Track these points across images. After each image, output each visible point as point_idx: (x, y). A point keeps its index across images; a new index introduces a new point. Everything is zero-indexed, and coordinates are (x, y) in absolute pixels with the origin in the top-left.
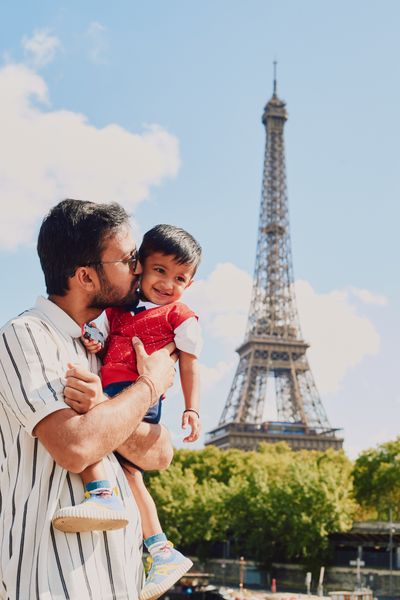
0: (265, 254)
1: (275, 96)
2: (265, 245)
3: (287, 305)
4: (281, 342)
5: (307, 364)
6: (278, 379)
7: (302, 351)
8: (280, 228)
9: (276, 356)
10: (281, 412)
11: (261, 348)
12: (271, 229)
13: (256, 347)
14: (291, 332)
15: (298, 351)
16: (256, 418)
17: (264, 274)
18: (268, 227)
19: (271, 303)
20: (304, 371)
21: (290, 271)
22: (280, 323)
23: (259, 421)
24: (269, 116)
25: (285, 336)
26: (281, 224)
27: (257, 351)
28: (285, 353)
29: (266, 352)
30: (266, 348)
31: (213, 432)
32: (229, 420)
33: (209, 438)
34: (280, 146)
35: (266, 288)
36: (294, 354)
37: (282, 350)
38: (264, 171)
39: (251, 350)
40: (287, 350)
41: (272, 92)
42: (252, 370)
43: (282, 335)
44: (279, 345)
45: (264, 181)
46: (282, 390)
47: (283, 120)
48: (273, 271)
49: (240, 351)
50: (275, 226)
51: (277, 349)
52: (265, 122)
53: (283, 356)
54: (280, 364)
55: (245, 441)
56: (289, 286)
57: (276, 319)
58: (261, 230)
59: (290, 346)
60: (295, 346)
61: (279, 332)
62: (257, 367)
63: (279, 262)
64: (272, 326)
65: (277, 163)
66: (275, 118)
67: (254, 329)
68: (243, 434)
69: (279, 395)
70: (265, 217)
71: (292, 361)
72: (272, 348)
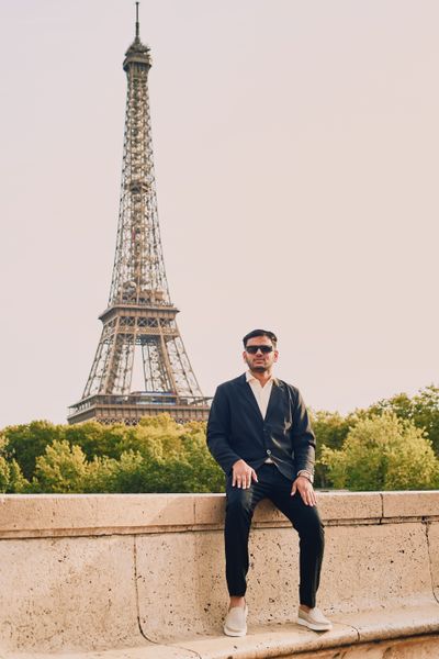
0: (129, 213)
1: (137, 39)
2: (130, 203)
3: (154, 267)
4: (148, 307)
5: (176, 331)
6: (145, 347)
7: (171, 316)
8: (145, 185)
9: (143, 322)
10: (149, 382)
11: (127, 314)
12: (135, 186)
13: (122, 313)
14: (159, 296)
15: (166, 316)
16: (123, 389)
17: (128, 235)
18: (131, 184)
19: (136, 265)
20: (174, 338)
21: (156, 230)
22: (147, 287)
23: (126, 392)
24: (131, 63)
25: (153, 300)
26: (146, 180)
27: (123, 318)
28: (153, 319)
29: (132, 318)
30: (133, 314)
31: (77, 406)
32: (94, 392)
33: (73, 412)
34: (145, 94)
35: (130, 250)
36: (162, 320)
37: (150, 315)
38: (126, 123)
39: (117, 316)
40: (155, 315)
41: (134, 36)
42: (118, 337)
43: (149, 300)
44: (147, 310)
45: (126, 134)
46: (150, 359)
47: (147, 66)
48: (138, 231)
49: (103, 318)
50: (139, 183)
51: (144, 315)
52: (126, 69)
53: (151, 322)
54: (147, 331)
55: (113, 414)
56: (155, 247)
57: (143, 282)
58: (126, 186)
59: (158, 311)
60: (163, 311)
61: (146, 296)
62: (123, 335)
63: (144, 221)
64: (138, 291)
65: (140, 113)
66: (137, 64)
67: (119, 293)
68: (110, 406)
69: (147, 363)
70: (128, 173)
71: (160, 327)
72: (139, 314)
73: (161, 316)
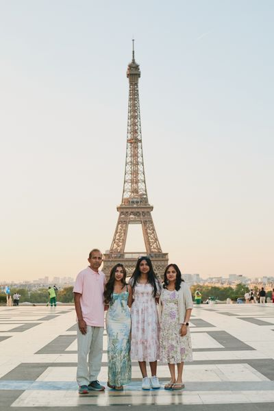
9: (133, 214)
11: (125, 211)
15: (146, 210)
18: (131, 140)
24: (130, 74)
27: (122, 212)
28: (138, 212)
29: (127, 212)
30: (128, 210)
37: (137, 210)
40: (140, 210)
41: (132, 58)
47: (139, 75)
51: (133, 210)
59: (141, 208)
71: (142, 217)
72: (131, 210)
73: (143, 210)
